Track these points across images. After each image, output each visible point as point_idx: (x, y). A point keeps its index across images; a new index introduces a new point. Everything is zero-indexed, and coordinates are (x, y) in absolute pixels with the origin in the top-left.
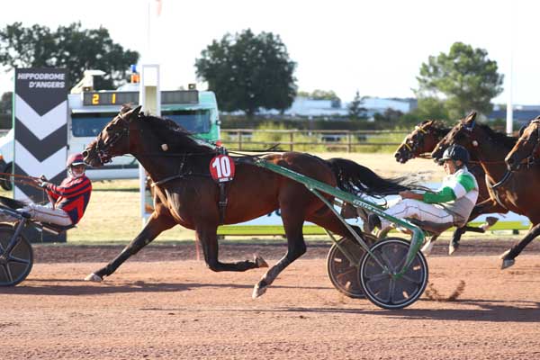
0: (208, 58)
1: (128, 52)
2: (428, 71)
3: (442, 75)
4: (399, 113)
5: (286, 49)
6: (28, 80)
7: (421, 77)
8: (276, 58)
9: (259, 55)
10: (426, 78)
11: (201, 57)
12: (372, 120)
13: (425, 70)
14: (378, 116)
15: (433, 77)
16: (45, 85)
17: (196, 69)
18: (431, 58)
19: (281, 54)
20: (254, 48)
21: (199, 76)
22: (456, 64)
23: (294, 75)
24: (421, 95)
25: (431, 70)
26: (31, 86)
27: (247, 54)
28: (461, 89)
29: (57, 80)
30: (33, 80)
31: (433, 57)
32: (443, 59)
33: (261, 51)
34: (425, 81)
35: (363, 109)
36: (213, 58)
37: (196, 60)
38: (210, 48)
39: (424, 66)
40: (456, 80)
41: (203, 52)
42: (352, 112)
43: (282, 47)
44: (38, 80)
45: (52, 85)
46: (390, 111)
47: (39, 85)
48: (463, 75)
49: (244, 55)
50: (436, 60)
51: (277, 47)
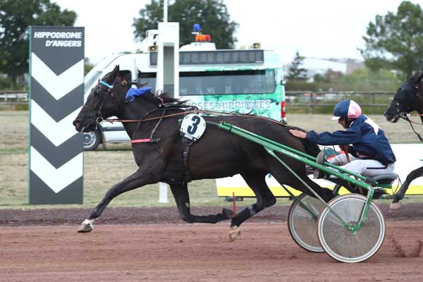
0: (147, 18)
1: (66, 13)
2: (375, 31)
3: (389, 35)
4: (339, 74)
5: (226, 9)
6: (45, 39)
7: (368, 37)
8: (217, 18)
9: (199, 15)
10: (373, 37)
11: (139, 16)
12: (311, 80)
13: (371, 30)
14: (317, 77)
15: (380, 37)
16: (61, 44)
17: (134, 29)
18: (378, 18)
19: (221, 14)
20: (194, 8)
21: (137, 36)
22: (404, 24)
23: (234, 35)
24: (368, 55)
25: (379, 30)
26: (47, 45)
27: (186, 13)
28: (408, 50)
29: (74, 39)
30: (50, 39)
31: (381, 17)
32: (390, 19)
33: (201, 11)
34: (372, 41)
35: (302, 70)
36: (152, 18)
37: (134, 19)
38: (149, 8)
39: (371, 25)
40: (404, 40)
41: (142, 12)
42: (292, 73)
43: (223, 8)
44: (55, 39)
45: (69, 44)
46: (330, 72)
47: (56, 44)
48: (411, 34)
49: (183, 15)
50: (383, 20)
51: (218, 7)
